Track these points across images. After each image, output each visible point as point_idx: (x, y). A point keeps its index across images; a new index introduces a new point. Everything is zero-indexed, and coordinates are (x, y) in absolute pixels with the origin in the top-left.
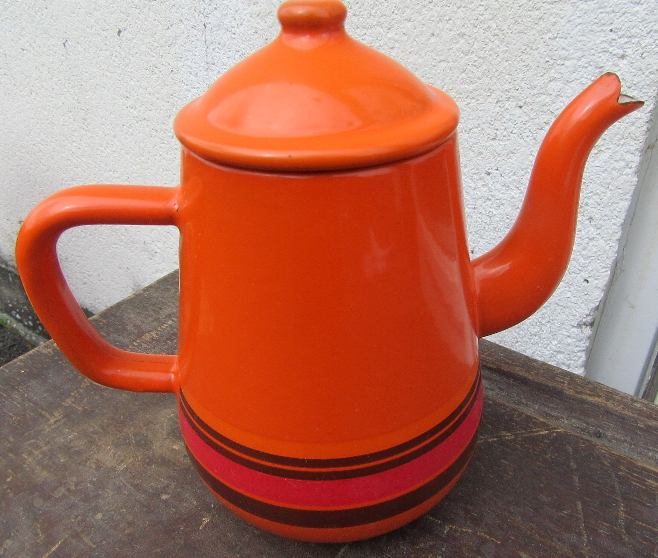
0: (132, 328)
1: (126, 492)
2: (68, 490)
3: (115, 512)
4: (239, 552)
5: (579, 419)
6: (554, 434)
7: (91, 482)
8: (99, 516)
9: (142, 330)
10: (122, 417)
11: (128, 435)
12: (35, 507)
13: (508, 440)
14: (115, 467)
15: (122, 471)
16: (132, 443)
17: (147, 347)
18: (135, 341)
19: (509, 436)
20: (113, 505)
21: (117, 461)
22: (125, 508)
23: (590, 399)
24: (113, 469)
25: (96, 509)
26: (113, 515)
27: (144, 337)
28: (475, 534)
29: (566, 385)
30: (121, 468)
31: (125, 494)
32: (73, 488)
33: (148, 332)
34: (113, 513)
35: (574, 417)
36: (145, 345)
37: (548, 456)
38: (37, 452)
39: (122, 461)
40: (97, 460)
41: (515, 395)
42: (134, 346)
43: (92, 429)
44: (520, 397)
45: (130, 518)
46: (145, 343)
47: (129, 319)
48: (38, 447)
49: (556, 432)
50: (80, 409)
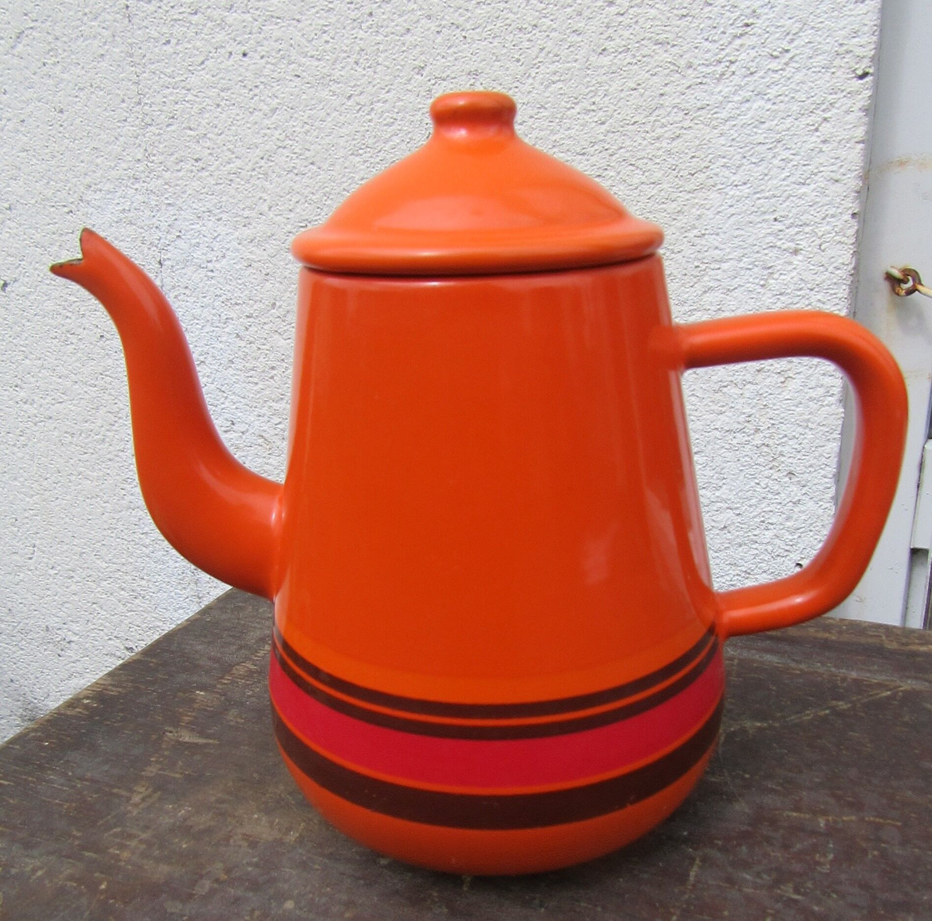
0: (209, 663)
1: (316, 867)
2: (217, 880)
3: (313, 894)
4: (541, 906)
5: (916, 678)
6: (900, 694)
7: (249, 864)
8: (289, 905)
9: (227, 662)
10: (255, 775)
11: (280, 795)
12: (172, 914)
13: (845, 710)
14: (281, 839)
15: (295, 841)
16: (291, 804)
17: (248, 682)
18: (222, 678)
19: (842, 705)
20: (305, 886)
21: (279, 830)
22: (327, 886)
23: (923, 649)
24: (280, 842)
25: (282, 897)
26: (313, 899)
27: (234, 671)
28: (862, 820)
29: (884, 637)
30: (293, 836)
31: (317, 870)
32: (223, 877)
33: (238, 664)
34: (311, 896)
35: (908, 677)
36: (243, 681)
37: (907, 718)
38: (133, 843)
39: (289, 830)
40: (244, 834)
41: (819, 664)
42: (225, 684)
43: (213, 799)
44: (828, 667)
45: (344, 897)
46: (241, 679)
47: (197, 652)
48: (131, 836)
49: (902, 691)
50: (177, 776)
